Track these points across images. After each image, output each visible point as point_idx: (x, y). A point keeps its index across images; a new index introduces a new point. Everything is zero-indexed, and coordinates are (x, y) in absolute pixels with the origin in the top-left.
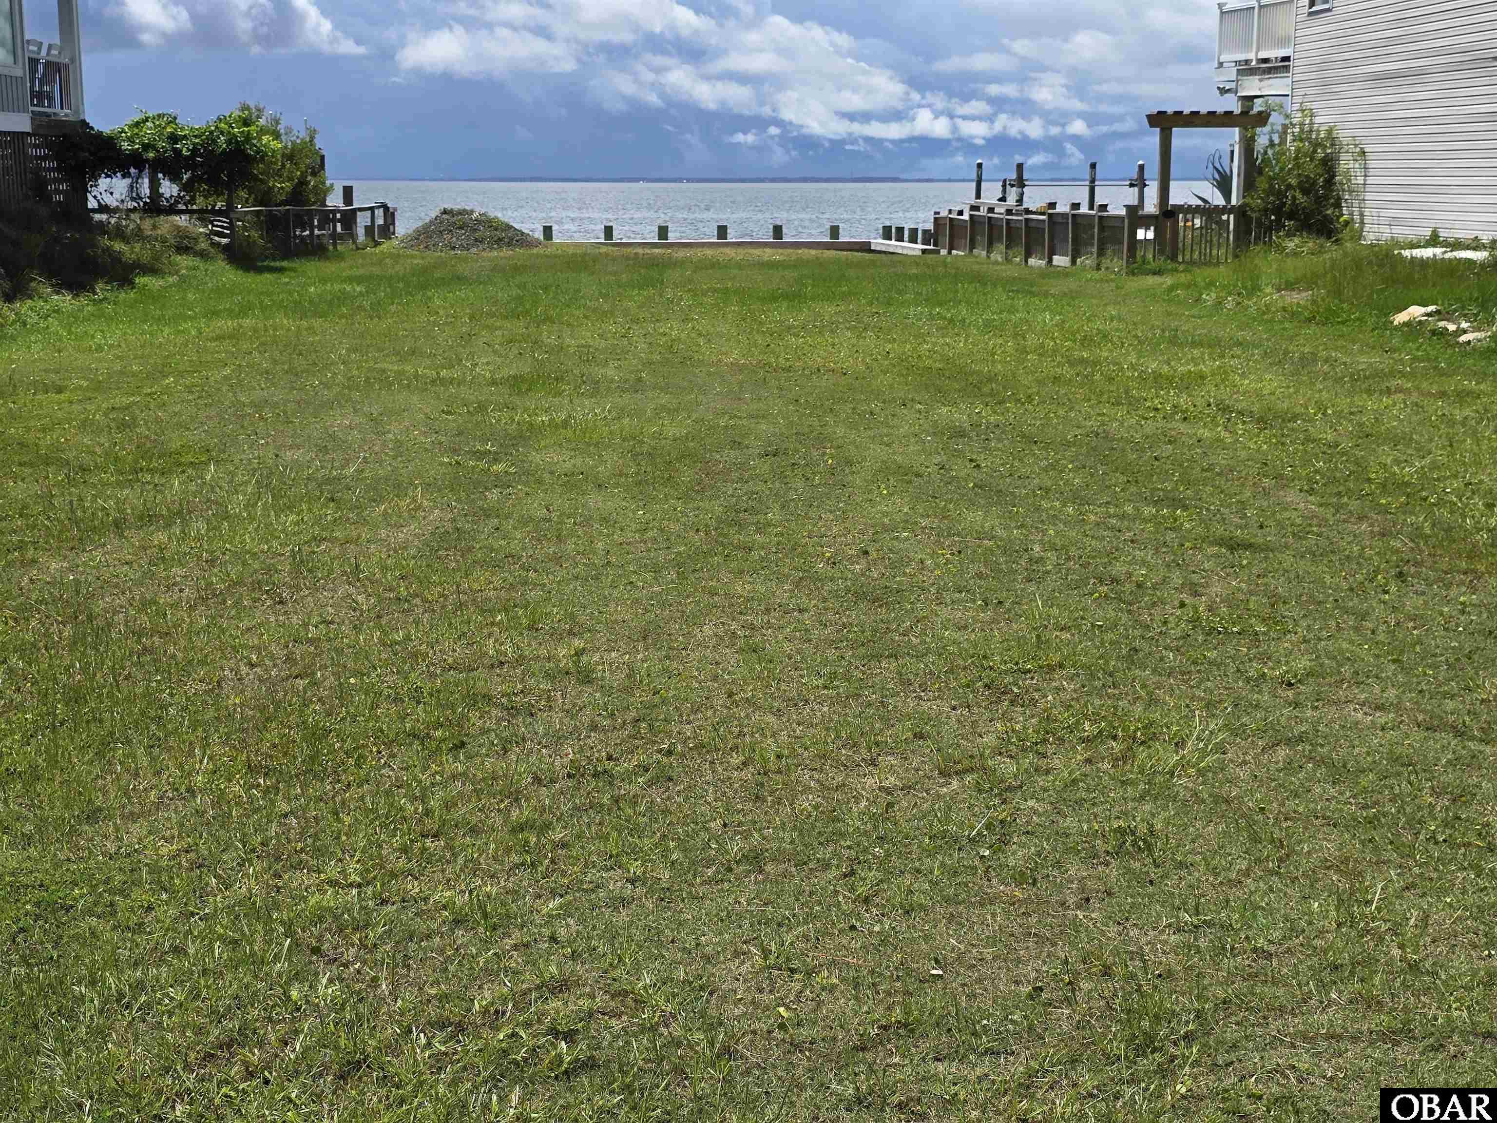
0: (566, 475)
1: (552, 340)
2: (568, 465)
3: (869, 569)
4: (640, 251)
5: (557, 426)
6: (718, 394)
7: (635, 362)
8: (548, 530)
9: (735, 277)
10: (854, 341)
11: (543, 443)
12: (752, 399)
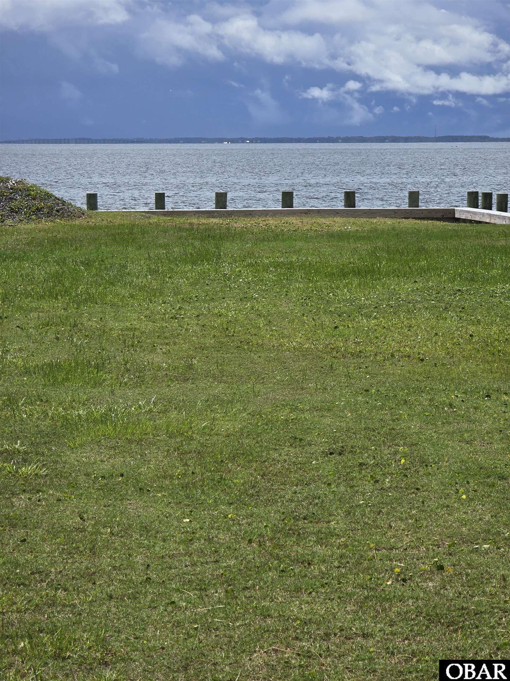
0: (103, 477)
1: (94, 323)
2: (106, 466)
3: (444, 587)
4: (195, 221)
5: (95, 421)
6: (279, 383)
7: (186, 346)
8: (81, 541)
9: (300, 250)
10: (433, 322)
11: (78, 441)
12: (316, 390)
